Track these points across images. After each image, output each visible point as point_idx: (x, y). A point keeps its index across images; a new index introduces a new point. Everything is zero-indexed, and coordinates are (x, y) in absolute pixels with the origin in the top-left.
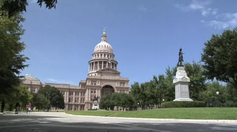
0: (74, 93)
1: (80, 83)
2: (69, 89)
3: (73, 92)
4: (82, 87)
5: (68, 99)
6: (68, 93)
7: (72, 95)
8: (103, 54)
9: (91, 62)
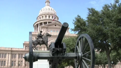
0: (17, 56)
1: (24, 44)
2: (12, 51)
3: (16, 54)
4: (25, 49)
5: (9, 62)
6: (10, 55)
7: (15, 57)
8: (48, 16)
9: (35, 24)
